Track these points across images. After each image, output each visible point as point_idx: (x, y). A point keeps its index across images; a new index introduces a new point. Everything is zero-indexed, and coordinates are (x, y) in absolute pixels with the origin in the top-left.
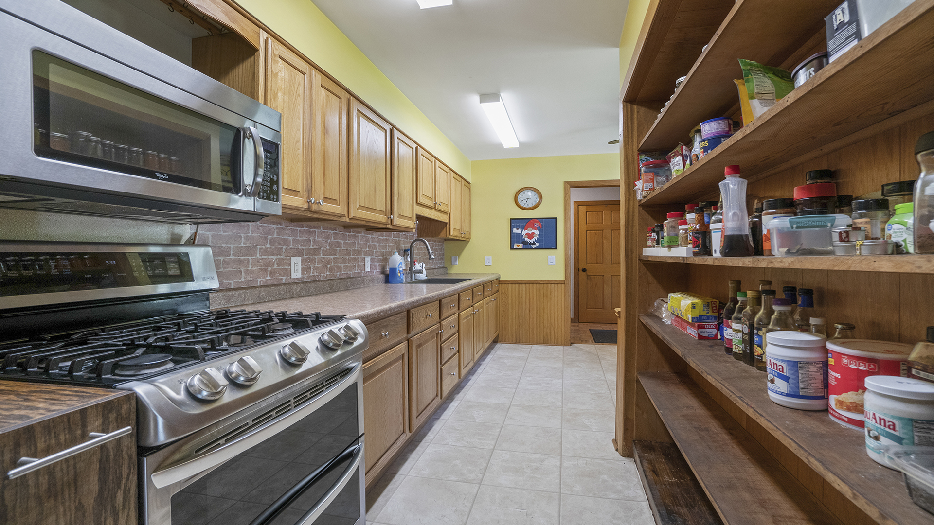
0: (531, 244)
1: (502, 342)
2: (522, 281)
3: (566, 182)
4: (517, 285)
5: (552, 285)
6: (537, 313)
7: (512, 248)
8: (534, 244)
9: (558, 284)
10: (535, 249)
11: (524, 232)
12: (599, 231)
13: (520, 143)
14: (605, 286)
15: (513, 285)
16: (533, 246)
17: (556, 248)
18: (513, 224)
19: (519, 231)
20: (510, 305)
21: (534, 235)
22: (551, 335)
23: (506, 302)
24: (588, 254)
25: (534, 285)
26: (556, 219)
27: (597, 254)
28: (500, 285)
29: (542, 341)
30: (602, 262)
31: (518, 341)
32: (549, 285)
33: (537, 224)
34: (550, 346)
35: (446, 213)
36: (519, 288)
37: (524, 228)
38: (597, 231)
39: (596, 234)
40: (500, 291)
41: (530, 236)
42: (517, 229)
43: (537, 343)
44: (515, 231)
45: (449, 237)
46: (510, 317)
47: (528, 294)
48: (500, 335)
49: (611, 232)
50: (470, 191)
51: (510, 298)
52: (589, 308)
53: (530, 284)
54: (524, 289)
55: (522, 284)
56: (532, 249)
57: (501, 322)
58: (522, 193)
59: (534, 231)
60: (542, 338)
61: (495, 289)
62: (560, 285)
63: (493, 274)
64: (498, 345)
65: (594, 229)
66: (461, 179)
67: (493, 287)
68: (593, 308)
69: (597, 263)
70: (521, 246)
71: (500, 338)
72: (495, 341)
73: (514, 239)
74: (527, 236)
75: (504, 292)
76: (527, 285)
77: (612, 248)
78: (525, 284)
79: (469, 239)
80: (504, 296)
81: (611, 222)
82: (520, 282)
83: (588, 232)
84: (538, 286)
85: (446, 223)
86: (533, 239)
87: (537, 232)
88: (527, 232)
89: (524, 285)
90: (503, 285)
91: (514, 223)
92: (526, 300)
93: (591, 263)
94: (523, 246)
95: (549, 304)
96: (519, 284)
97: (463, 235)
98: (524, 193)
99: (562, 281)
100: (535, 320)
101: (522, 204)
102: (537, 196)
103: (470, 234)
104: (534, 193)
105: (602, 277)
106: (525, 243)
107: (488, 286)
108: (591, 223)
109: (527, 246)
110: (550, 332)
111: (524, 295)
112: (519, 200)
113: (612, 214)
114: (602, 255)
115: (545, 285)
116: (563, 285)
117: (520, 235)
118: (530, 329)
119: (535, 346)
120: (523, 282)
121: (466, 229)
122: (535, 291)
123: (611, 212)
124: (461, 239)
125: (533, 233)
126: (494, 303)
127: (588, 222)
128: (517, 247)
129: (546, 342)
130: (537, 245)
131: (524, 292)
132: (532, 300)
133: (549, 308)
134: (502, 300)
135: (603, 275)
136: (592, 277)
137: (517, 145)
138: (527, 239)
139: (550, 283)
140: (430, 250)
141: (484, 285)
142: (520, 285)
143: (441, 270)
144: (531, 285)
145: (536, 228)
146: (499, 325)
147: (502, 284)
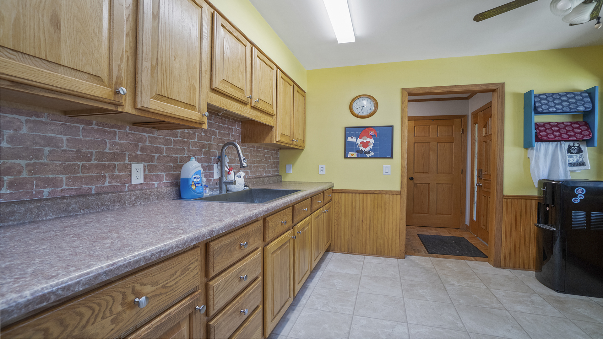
0: (365, 153)
1: (334, 251)
2: (355, 190)
3: (402, 89)
4: (350, 195)
5: (387, 195)
6: (370, 223)
7: (346, 157)
8: (369, 152)
9: (393, 194)
10: (370, 158)
11: (359, 141)
12: (426, 144)
13: (356, 38)
14: (430, 193)
15: (347, 194)
16: (368, 155)
17: (392, 157)
18: (347, 133)
19: (354, 140)
20: (343, 215)
21: (369, 144)
22: (384, 247)
23: (339, 211)
24: (415, 164)
25: (369, 195)
26: (392, 127)
27: (424, 164)
28: (334, 194)
29: (375, 252)
30: (428, 172)
31: (350, 251)
32: (384, 195)
33: (372, 133)
34: (383, 258)
35: (271, 115)
36: (352, 199)
37: (359, 137)
38: (424, 144)
39: (423, 146)
40: (333, 199)
41: (365, 145)
42: (352, 138)
43: (370, 254)
44: (349, 139)
45: (275, 142)
46: (343, 227)
47: (361, 204)
48: (333, 244)
49: (437, 145)
50: (305, 99)
51: (343, 208)
52: (415, 213)
53: (363, 193)
54: (358, 199)
55: (356, 193)
56: (367, 158)
57: (333, 231)
58: (357, 101)
59: (369, 140)
60: (375, 249)
61: (327, 199)
62: (395, 196)
63: (327, 182)
64: (330, 255)
65: (421, 142)
66: (293, 83)
67: (325, 197)
68: (418, 213)
69: (423, 173)
70: (355, 154)
71: (332, 247)
72: (328, 251)
73: (348, 147)
74: (362, 145)
75: (337, 201)
76: (361, 195)
77: (437, 158)
78: (359, 193)
79: (304, 147)
80: (337, 205)
81: (437, 135)
82: (353, 192)
83: (415, 144)
84: (372, 196)
85: (272, 127)
86: (368, 148)
87: (372, 141)
88: (361, 140)
89: (358, 195)
90: (336, 194)
91: (349, 131)
92: (359, 209)
93: (418, 173)
94: (358, 155)
95: (383, 215)
96: (352, 193)
97: (295, 143)
98: (360, 101)
99: (397, 191)
100: (368, 231)
101: (357, 112)
102: (372, 103)
103: (304, 141)
104: (369, 100)
105: (428, 185)
106: (359, 151)
107: (319, 198)
108: (419, 136)
109: (362, 155)
110: (384, 244)
111: (358, 205)
112: (354, 108)
113: (439, 128)
114: (428, 165)
115: (380, 195)
116: (399, 196)
117: (354, 144)
118: (362, 239)
119: (368, 258)
120: (357, 192)
121: (298, 135)
122: (369, 201)
123: (437, 126)
124: (292, 146)
125: (368, 142)
126: (326, 215)
127: (415, 136)
128: (351, 156)
129: (379, 253)
130: (372, 153)
131: (358, 202)
132: (365, 210)
133: (383, 219)
134: (335, 209)
135: (429, 184)
136: (418, 184)
137: (353, 40)
138: (361, 148)
139: (385, 193)
140: (242, 156)
141: (312, 197)
142: (354, 195)
143: (274, 178)
144: (365, 195)
145: (371, 137)
146: (332, 233)
147: (335, 192)
